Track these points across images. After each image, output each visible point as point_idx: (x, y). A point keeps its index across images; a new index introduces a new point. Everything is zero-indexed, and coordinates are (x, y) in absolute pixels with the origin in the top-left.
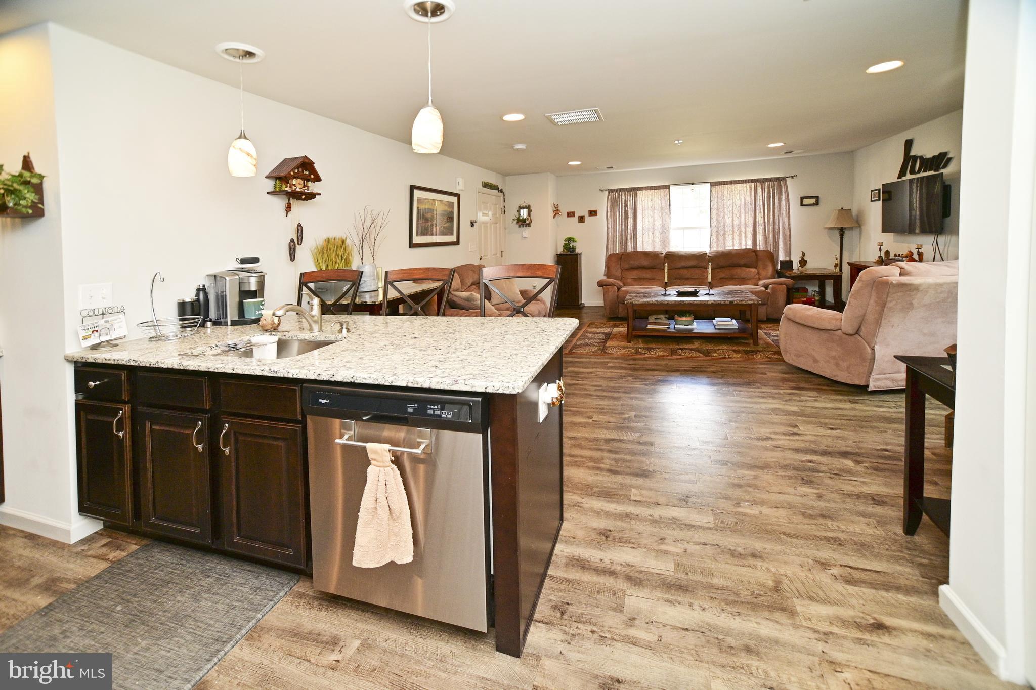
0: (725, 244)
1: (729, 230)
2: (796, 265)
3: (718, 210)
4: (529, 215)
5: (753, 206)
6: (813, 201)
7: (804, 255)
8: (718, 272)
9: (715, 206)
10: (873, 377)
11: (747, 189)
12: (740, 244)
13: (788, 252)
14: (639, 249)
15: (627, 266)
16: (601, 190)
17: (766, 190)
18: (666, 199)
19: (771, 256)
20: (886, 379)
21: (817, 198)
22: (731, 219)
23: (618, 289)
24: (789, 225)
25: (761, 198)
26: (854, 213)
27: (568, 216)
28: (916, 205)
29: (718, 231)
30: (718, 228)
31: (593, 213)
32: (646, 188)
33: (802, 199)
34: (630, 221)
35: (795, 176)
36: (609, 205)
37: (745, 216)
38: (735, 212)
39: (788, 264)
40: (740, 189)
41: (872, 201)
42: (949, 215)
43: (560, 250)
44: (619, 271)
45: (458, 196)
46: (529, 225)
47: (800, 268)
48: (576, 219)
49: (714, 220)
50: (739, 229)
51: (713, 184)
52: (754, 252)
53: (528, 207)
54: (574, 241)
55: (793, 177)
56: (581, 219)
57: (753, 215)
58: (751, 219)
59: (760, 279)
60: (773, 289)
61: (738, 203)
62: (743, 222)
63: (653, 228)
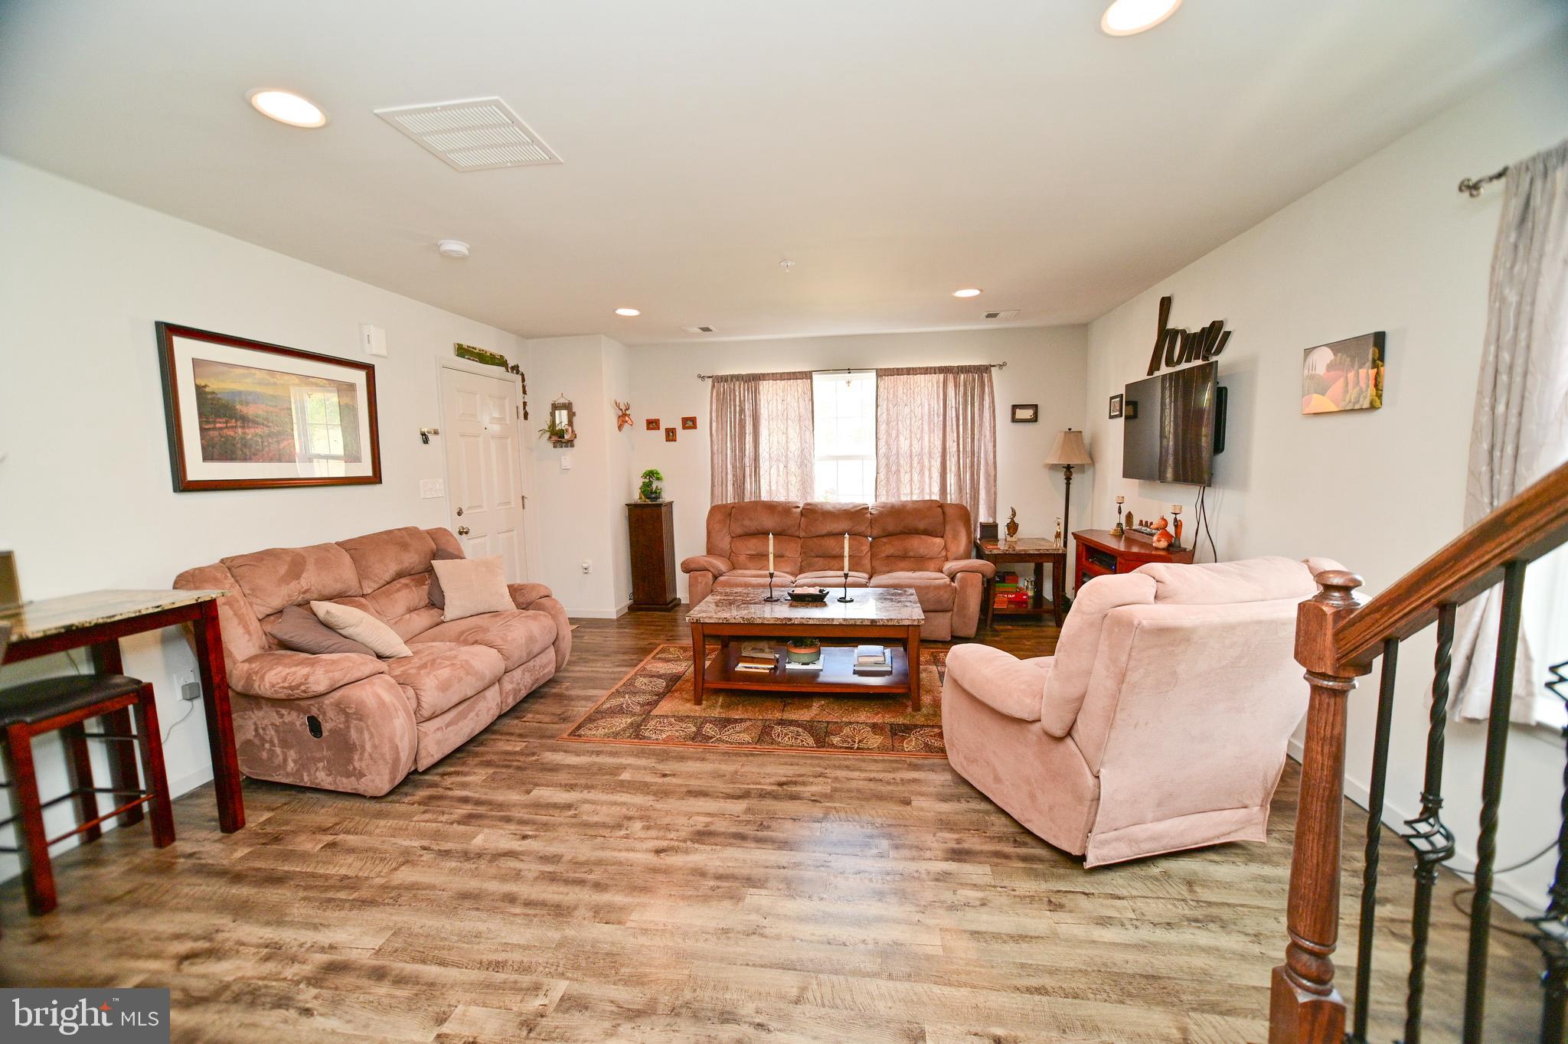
0: (898, 489)
1: (904, 462)
2: (1002, 531)
3: (888, 424)
4: (570, 423)
5: (941, 418)
6: (1027, 414)
7: (1014, 514)
8: (885, 544)
9: (883, 418)
10: (1096, 837)
11: (933, 386)
12: (922, 491)
13: (993, 510)
14: (765, 497)
15: (739, 531)
16: (699, 376)
17: (962, 388)
18: (807, 399)
19: (965, 515)
20: (1118, 839)
21: (1035, 407)
22: (908, 442)
23: (715, 578)
24: (995, 456)
25: (954, 405)
26: (1087, 440)
27: (648, 428)
28: (1170, 428)
29: (888, 467)
30: (888, 459)
31: (690, 423)
32: (774, 377)
33: (1015, 407)
34: (749, 439)
35: (1005, 364)
36: (714, 407)
37: (930, 437)
38: (914, 429)
39: (990, 531)
40: (923, 385)
41: (1111, 417)
42: (1223, 450)
43: (636, 497)
44: (728, 539)
45: (369, 369)
46: (570, 443)
47: (1009, 538)
48: (662, 433)
49: (882, 443)
50: (921, 462)
51: (881, 373)
52: (941, 506)
53: (568, 407)
54: (658, 479)
55: (1001, 366)
56: (671, 434)
57: (941, 436)
58: (938, 443)
59: (947, 559)
60: (962, 579)
61: (918, 411)
62: (926, 450)
63: (786, 456)
